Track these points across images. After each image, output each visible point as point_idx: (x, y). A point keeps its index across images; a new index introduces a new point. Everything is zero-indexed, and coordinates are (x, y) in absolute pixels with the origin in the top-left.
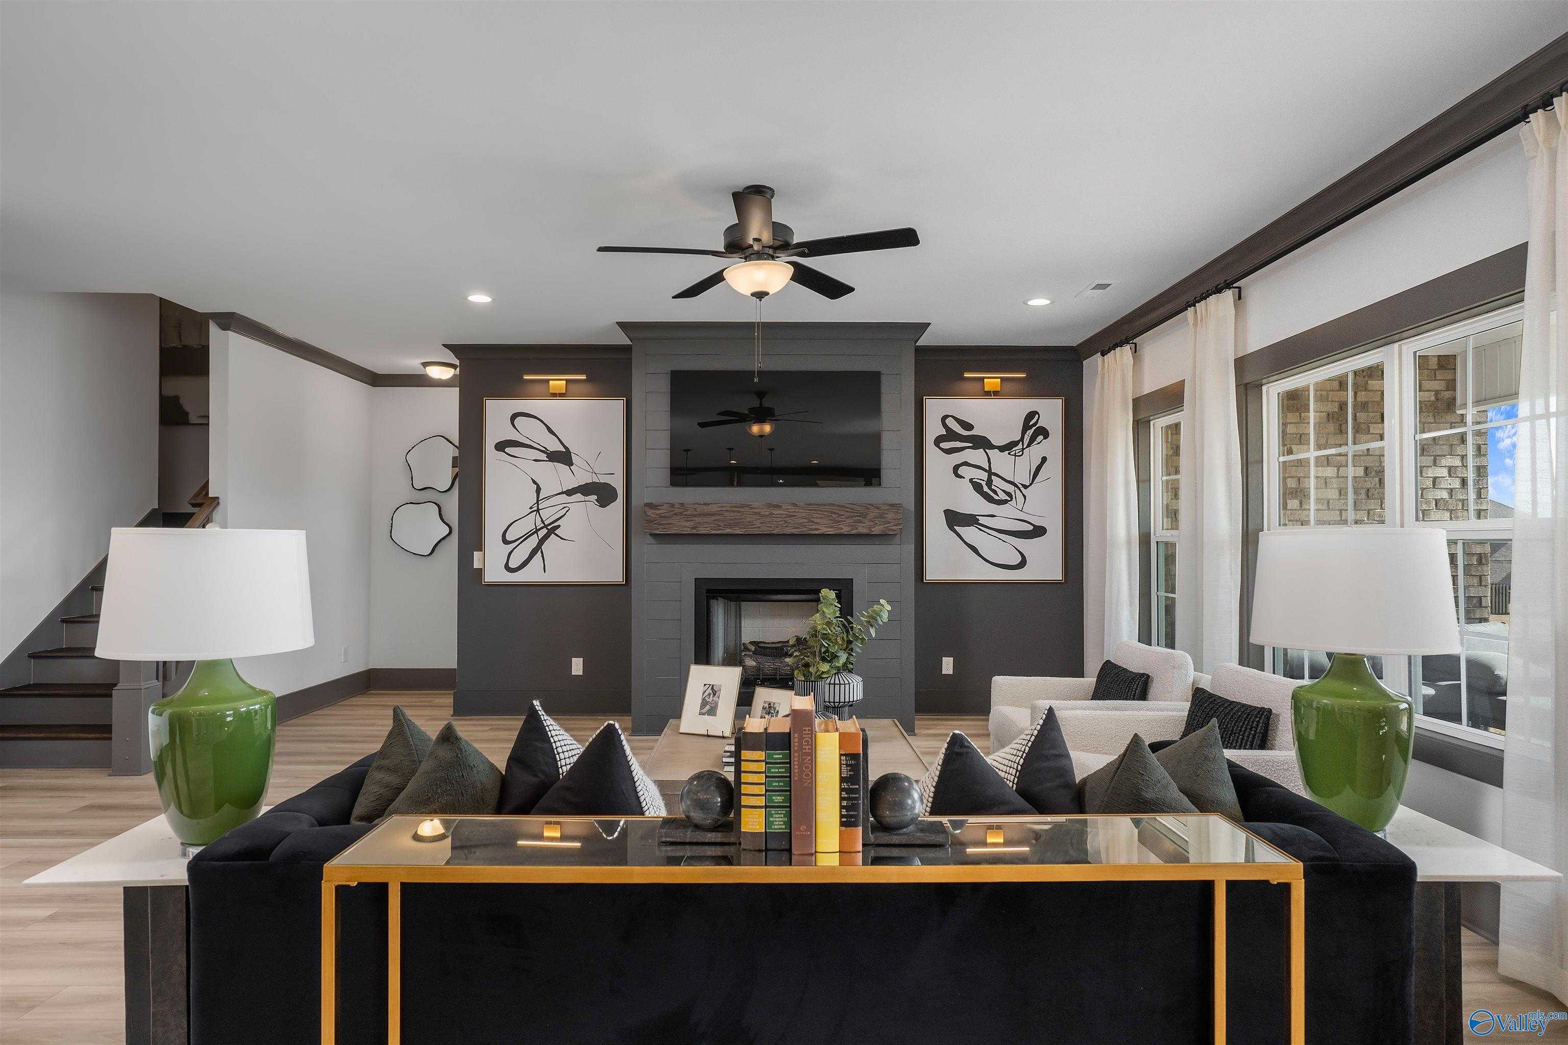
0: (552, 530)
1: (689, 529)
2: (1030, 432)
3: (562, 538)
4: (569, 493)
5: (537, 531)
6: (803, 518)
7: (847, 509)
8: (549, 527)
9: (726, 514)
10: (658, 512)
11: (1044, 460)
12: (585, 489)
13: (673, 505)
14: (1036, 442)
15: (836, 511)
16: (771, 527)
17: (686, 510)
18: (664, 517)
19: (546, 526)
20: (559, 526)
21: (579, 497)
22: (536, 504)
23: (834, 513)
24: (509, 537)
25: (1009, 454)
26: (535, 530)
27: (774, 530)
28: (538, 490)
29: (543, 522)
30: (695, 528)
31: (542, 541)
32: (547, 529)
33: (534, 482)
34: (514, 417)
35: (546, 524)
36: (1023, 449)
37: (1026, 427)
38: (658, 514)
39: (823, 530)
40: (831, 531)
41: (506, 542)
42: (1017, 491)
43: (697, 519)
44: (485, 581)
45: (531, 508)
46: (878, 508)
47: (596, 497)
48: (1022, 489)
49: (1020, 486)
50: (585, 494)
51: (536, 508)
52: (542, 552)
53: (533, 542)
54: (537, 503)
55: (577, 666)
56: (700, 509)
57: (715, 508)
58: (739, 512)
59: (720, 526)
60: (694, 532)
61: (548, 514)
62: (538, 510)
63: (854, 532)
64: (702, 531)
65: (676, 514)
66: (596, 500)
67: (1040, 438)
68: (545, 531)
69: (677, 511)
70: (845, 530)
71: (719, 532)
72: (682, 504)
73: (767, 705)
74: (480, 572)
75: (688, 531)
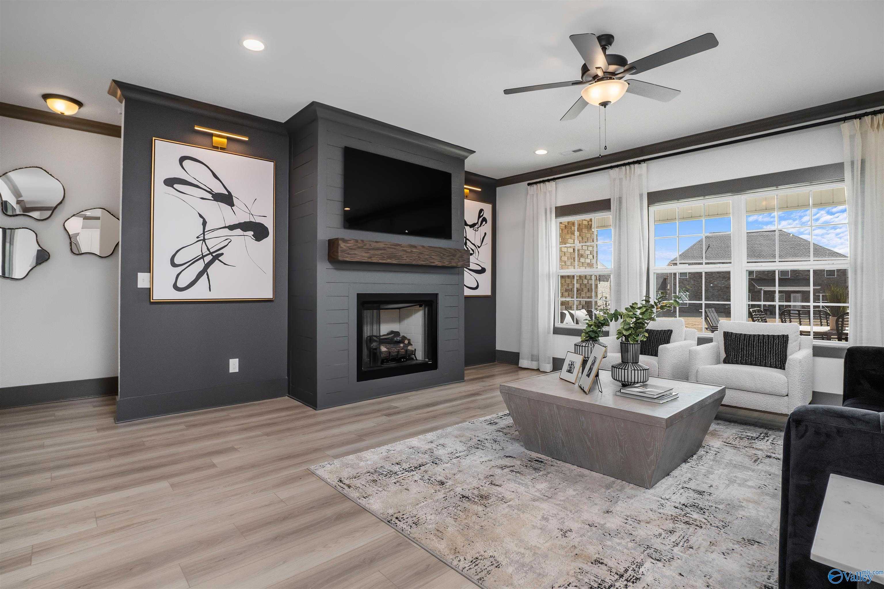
0: (216, 257)
1: (366, 259)
2: (481, 219)
3: (225, 264)
4: (232, 228)
5: (203, 257)
6: (427, 255)
7: (447, 251)
8: (214, 254)
9: (388, 250)
10: (348, 245)
11: (485, 234)
12: (245, 226)
13: (357, 241)
14: (482, 225)
15: (443, 252)
16: (411, 260)
17: (365, 245)
18: (351, 249)
19: (211, 253)
20: (222, 254)
21: (239, 231)
22: (203, 235)
23: (442, 253)
24: (177, 261)
25: (473, 229)
26: (201, 256)
27: (413, 262)
28: (204, 223)
29: (208, 249)
30: (371, 257)
31: (207, 266)
32: (212, 255)
33: (201, 216)
34: (182, 159)
35: (211, 251)
36: (478, 228)
37: (479, 217)
38: (347, 247)
39: (437, 263)
40: (440, 264)
41: (174, 265)
42: (476, 249)
43: (372, 252)
44: (154, 299)
45: (198, 237)
46: (461, 252)
47: (252, 233)
48: (478, 248)
49: (477, 247)
50: (244, 230)
51: (202, 238)
52: (207, 273)
53: (200, 266)
54: (204, 233)
55: (234, 366)
56: (374, 245)
57: (381, 245)
58: (395, 249)
59: (384, 257)
60: (370, 260)
61: (213, 244)
62: (204, 240)
63: (450, 265)
64: (374, 260)
65: (359, 248)
66: (252, 235)
67: (484, 223)
68: (210, 258)
69: (359, 245)
70: (446, 264)
71: (384, 261)
72: (362, 241)
73: (570, 363)
74: (149, 291)
75: (366, 260)
